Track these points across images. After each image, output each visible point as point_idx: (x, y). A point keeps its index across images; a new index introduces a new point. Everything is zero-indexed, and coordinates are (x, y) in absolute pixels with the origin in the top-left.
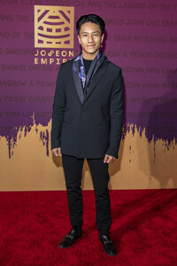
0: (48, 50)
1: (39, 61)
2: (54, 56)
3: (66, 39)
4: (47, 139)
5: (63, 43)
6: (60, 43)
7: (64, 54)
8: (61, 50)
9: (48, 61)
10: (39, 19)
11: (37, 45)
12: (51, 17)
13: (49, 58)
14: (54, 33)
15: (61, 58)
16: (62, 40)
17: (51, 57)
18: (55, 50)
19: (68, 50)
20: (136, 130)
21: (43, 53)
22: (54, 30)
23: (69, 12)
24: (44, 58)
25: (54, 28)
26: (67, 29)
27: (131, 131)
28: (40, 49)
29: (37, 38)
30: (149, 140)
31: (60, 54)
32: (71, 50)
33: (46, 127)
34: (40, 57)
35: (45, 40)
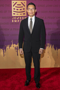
0: (17, 17)
1: (14, 21)
3: (24, 13)
4: (17, 49)
9: (17, 21)
10: (14, 6)
11: (13, 15)
13: (17, 20)
14: (19, 11)
16: (22, 13)
18: (19, 17)
19: (24, 17)
20: (50, 45)
22: (19, 10)
23: (24, 3)
24: (16, 20)
26: (24, 9)
27: (48, 46)
28: (14, 17)
29: (13, 12)
30: (55, 49)
32: (26, 17)
33: (17, 45)
35: (16, 13)
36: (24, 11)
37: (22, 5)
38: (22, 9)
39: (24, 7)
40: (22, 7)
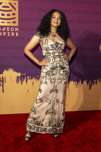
0: (2, 27)
2: (6, 31)
5: (11, 22)
7: (12, 29)
8: (10, 27)
12: (3, 7)
15: (11, 32)
16: (11, 21)
17: (4, 31)
22: (6, 15)
23: (15, 4)
25: (6, 13)
26: (14, 14)
31: (10, 29)
33: (2, 75)
36: (15, 18)
37: (11, 8)
38: (11, 15)
39: (14, 11)
40: (11, 11)
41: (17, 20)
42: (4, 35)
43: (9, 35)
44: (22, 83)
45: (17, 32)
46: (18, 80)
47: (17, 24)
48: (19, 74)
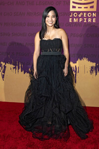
0: (79, 13)
1: (73, 20)
2: (82, 17)
3: (91, 5)
5: (89, 7)
6: (87, 8)
7: (90, 15)
8: (87, 12)
15: (87, 18)
17: (80, 17)
18: (83, 12)
19: (92, 12)
21: (75, 15)
24: (76, 18)
28: (73, 12)
31: (87, 15)
32: (94, 12)
33: (75, 64)
34: (73, 17)
35: (77, 6)
41: (95, 5)
42: (80, 21)
43: (85, 21)
44: (96, 74)
45: (94, 17)
46: (92, 71)
47: (95, 9)
48: (94, 64)
